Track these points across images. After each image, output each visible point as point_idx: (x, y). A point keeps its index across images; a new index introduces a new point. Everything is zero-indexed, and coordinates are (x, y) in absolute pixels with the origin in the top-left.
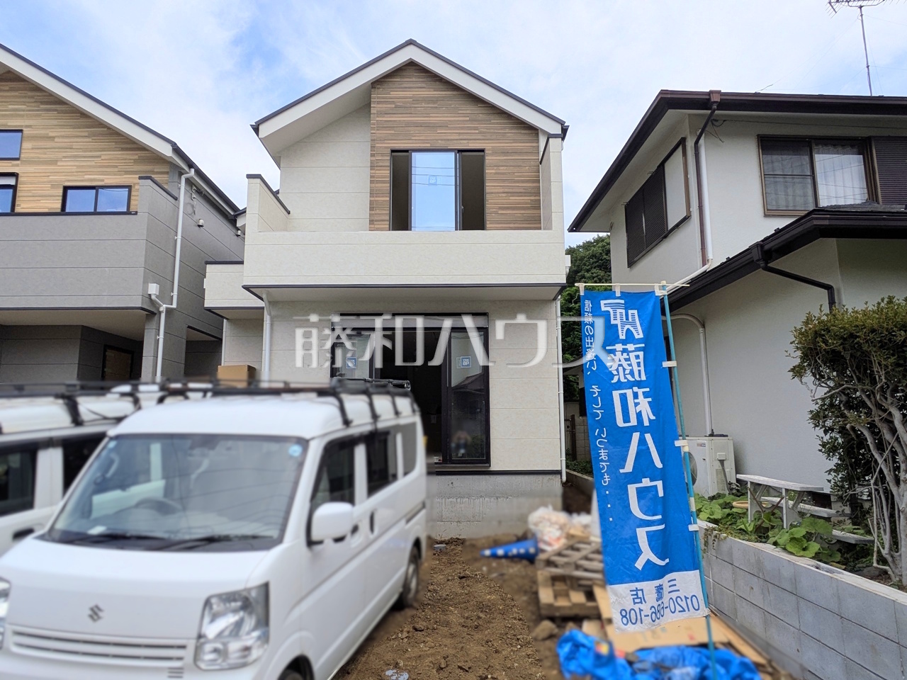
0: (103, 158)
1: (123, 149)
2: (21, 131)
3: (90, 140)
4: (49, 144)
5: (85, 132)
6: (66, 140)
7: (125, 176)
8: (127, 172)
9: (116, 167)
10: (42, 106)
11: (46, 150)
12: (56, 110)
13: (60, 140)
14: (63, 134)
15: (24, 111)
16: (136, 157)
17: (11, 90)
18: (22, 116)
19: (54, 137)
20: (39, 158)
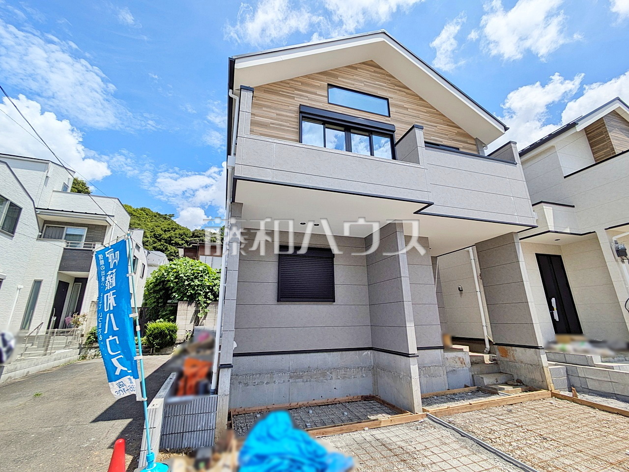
0: (438, 127)
1: (448, 125)
2: (387, 99)
3: (428, 115)
4: (406, 112)
5: (425, 109)
6: (415, 112)
7: (453, 142)
8: (454, 140)
9: (447, 135)
10: (396, 88)
11: (405, 115)
12: (405, 92)
13: (412, 111)
14: (412, 107)
15: (386, 87)
16: (456, 132)
17: (375, 72)
18: (386, 90)
19: (407, 108)
20: (401, 119)
